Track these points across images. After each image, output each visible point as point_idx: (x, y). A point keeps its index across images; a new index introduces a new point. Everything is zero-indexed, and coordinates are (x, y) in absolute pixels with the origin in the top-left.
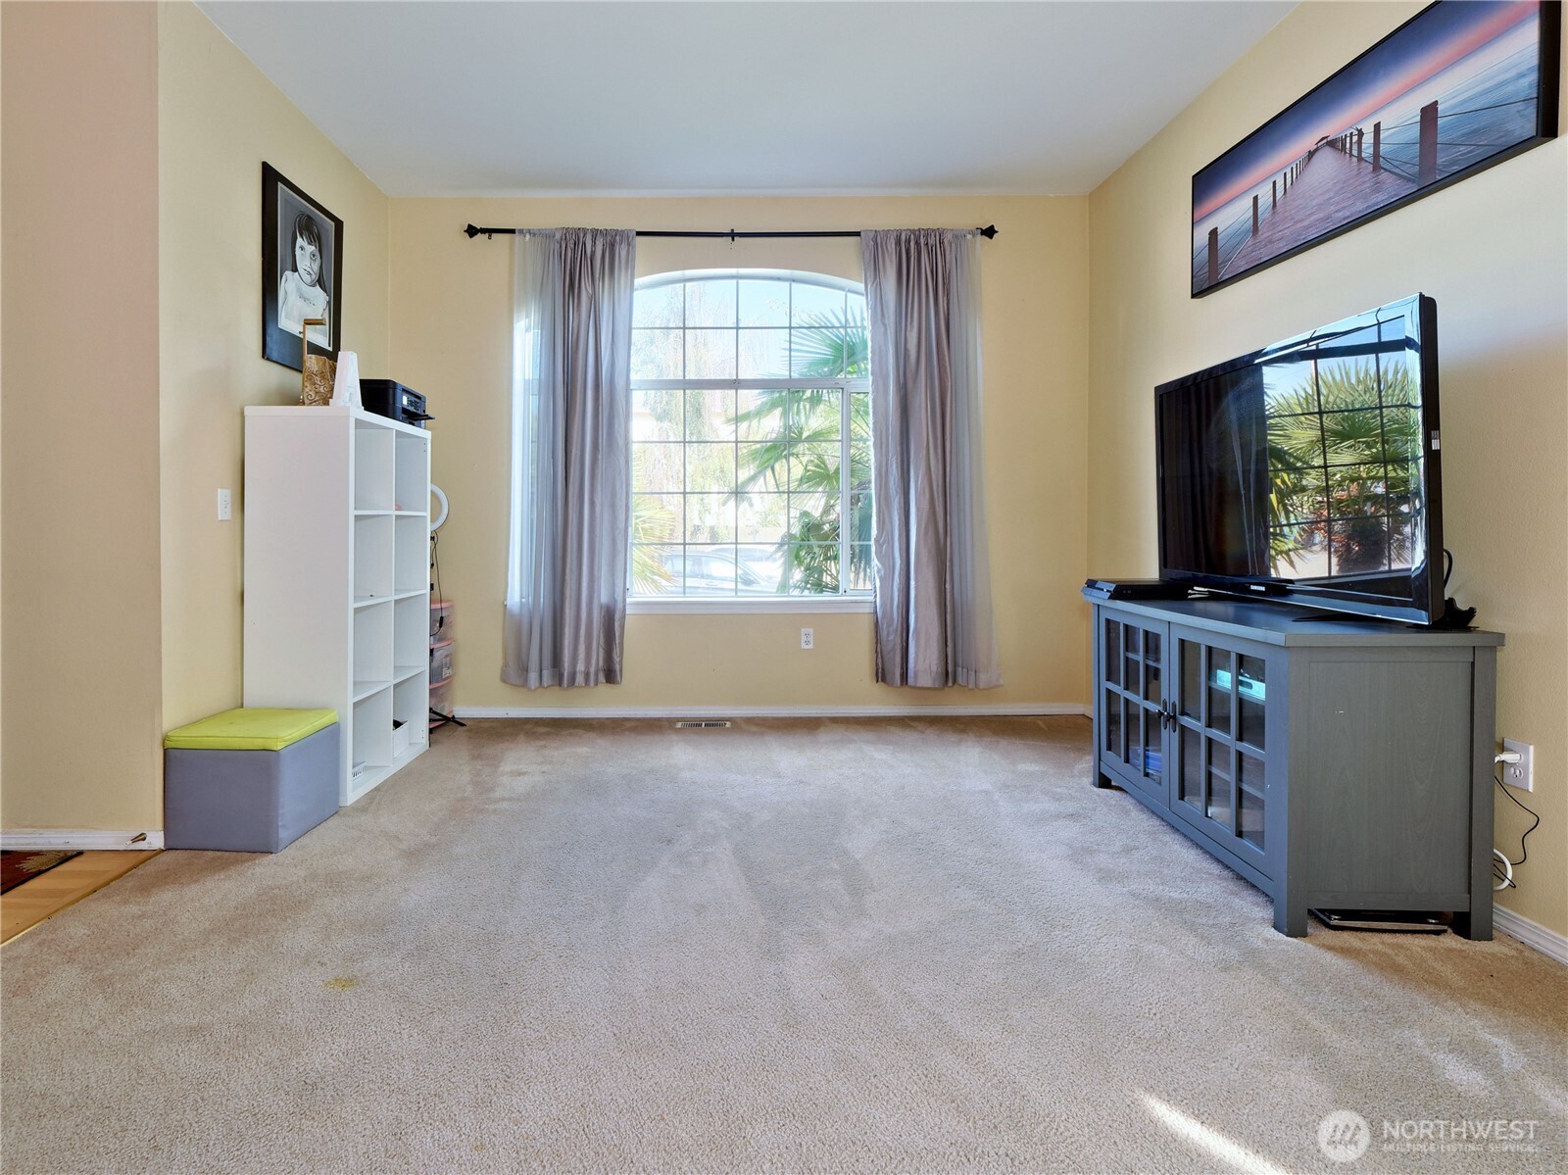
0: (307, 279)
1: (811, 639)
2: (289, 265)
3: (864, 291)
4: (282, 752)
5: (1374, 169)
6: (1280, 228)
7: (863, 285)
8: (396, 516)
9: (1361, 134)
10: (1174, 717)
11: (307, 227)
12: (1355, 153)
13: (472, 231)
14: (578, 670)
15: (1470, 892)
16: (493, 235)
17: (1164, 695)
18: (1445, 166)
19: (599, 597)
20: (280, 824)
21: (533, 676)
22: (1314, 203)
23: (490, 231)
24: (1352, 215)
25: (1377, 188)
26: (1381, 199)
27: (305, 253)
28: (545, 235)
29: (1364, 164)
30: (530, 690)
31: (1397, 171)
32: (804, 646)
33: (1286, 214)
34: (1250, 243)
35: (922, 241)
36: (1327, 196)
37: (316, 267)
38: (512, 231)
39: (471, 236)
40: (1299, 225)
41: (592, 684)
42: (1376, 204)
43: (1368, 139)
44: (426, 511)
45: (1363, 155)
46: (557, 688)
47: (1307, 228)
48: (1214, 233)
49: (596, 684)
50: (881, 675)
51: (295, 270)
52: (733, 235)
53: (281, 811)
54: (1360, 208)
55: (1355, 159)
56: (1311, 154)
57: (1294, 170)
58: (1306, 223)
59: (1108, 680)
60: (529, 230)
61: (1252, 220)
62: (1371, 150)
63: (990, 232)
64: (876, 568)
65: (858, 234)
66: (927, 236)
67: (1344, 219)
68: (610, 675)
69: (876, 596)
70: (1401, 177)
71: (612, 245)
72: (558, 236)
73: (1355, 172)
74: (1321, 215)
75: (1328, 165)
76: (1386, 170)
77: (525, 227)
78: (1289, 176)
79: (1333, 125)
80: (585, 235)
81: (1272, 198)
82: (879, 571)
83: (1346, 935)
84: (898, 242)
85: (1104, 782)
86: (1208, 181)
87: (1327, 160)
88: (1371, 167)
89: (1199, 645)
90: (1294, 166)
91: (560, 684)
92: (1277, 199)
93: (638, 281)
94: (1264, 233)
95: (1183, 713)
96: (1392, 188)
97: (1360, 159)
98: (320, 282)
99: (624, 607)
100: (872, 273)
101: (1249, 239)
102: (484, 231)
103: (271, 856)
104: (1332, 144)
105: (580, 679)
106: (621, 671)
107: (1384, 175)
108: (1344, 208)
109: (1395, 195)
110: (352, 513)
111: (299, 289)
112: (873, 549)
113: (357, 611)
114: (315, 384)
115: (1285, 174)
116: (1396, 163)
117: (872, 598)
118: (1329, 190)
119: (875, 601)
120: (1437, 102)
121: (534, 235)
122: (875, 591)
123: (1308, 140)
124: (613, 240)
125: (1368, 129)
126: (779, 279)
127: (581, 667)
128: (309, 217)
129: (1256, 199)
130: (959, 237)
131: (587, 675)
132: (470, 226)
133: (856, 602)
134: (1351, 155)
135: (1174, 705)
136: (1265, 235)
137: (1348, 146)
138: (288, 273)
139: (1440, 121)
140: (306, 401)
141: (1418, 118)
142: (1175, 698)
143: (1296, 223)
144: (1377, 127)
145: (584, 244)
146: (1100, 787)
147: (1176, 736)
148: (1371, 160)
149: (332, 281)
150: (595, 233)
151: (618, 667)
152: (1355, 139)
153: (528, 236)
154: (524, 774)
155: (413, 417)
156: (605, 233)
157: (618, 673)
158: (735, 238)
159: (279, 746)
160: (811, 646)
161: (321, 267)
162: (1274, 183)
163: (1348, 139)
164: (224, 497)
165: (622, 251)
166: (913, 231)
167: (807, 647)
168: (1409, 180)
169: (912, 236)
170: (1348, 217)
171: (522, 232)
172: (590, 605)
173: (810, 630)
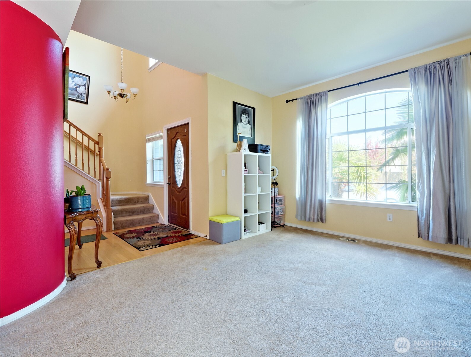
0: (245, 123)
1: (391, 218)
2: (240, 120)
7: (410, 88)
8: (258, 175)
11: (245, 112)
13: (287, 102)
14: (311, 217)
16: (293, 101)
19: (318, 197)
20: (223, 239)
27: (244, 118)
28: (304, 98)
32: (388, 220)
37: (247, 120)
38: (296, 99)
44: (269, 173)
49: (317, 222)
50: (419, 235)
51: (241, 122)
53: (223, 236)
60: (300, 98)
65: (407, 71)
68: (322, 220)
71: (321, 97)
72: (307, 98)
80: (314, 96)
91: (306, 220)
98: (249, 123)
99: (326, 201)
100: (414, 83)
102: (290, 101)
103: (221, 245)
105: (312, 220)
106: (326, 219)
111: (242, 126)
114: (239, 147)
117: (416, 205)
119: (417, 207)
124: (321, 95)
126: (381, 93)
127: (312, 217)
128: (245, 109)
131: (314, 219)
138: (240, 123)
140: (237, 151)
145: (313, 98)
149: (253, 123)
150: (316, 94)
151: (324, 218)
153: (300, 100)
155: (264, 151)
156: (319, 94)
157: (324, 220)
159: (223, 223)
160: (391, 220)
161: (249, 120)
164: (223, 172)
165: (324, 98)
167: (390, 220)
171: (298, 99)
172: (315, 199)
173: (391, 215)
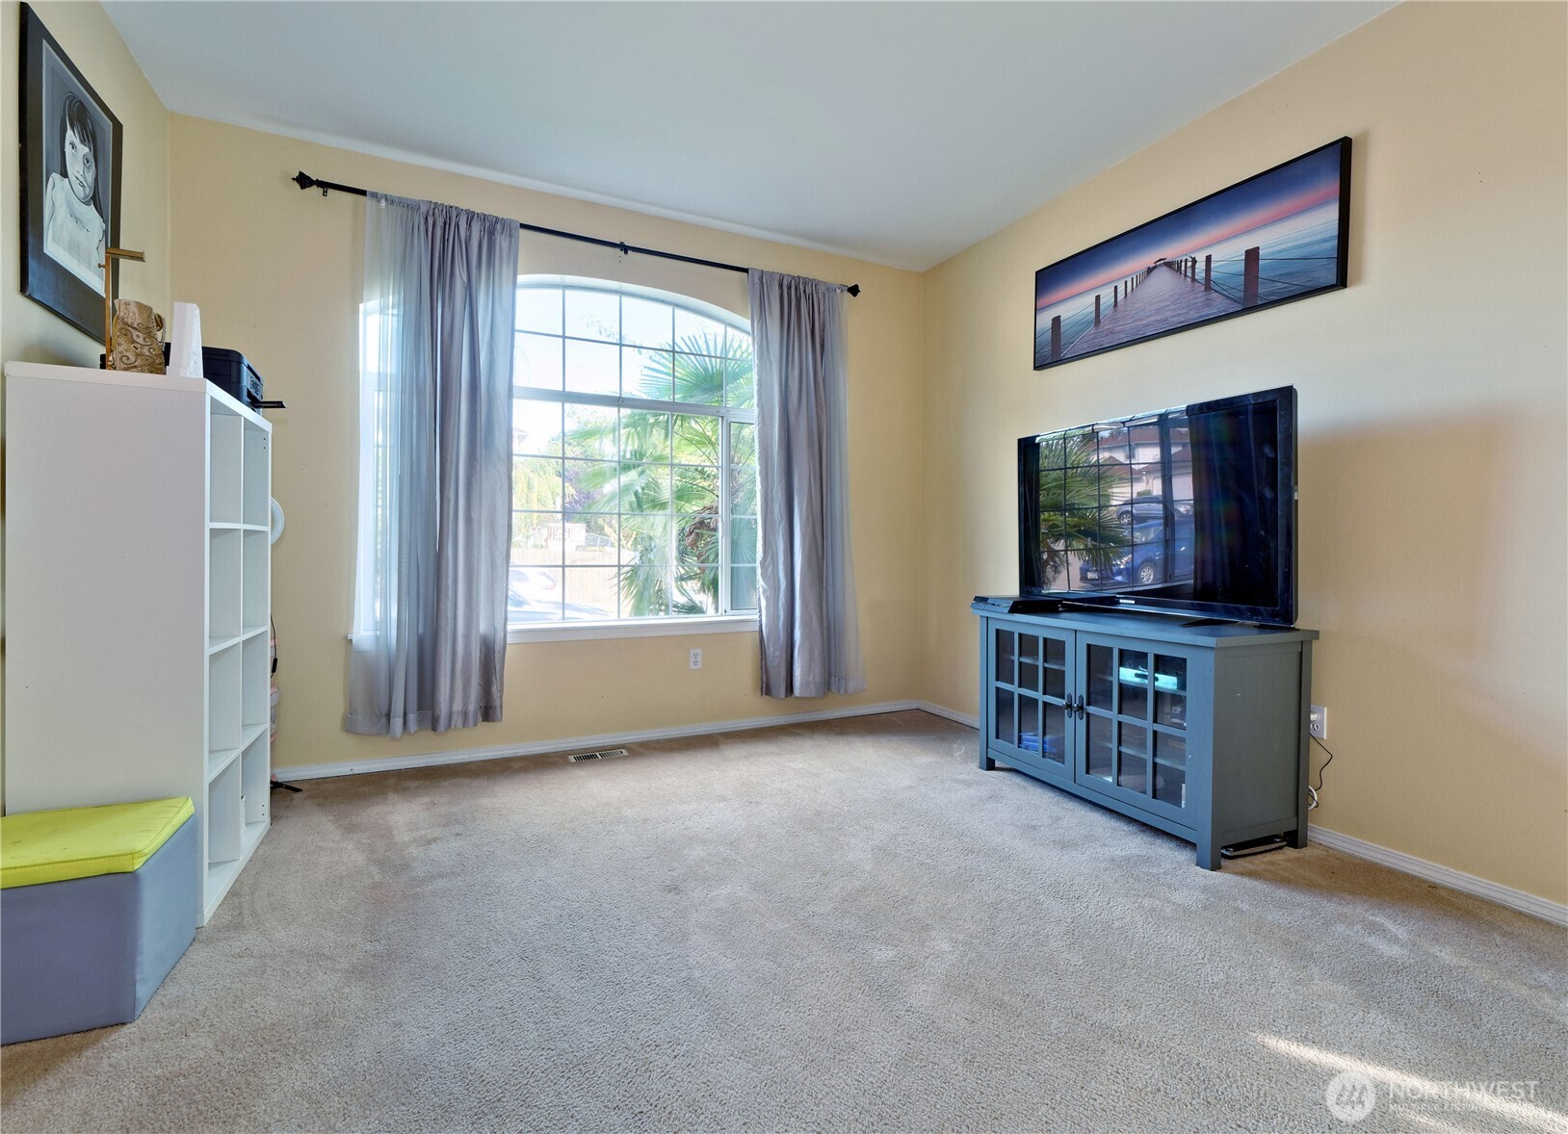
0: (80, 192)
1: (699, 659)
3: (750, 331)
4: (140, 871)
5: (1206, 289)
6: (1120, 323)
7: (749, 322)
8: (244, 530)
9: (1194, 261)
10: (1081, 708)
11: (80, 117)
12: (1189, 274)
13: (304, 181)
14: (455, 710)
15: (1297, 816)
16: (330, 191)
17: (1069, 689)
18: (1265, 295)
19: (478, 627)
20: (138, 978)
21: (397, 722)
22: (1152, 307)
23: (325, 186)
24: (1186, 321)
25: (1208, 303)
26: (1211, 312)
27: (77, 154)
28: (410, 206)
29: (1197, 284)
30: (394, 738)
31: (1225, 293)
32: (693, 667)
33: (1127, 313)
34: (1092, 332)
35: (801, 286)
36: (1164, 304)
37: (90, 177)
38: (363, 193)
39: (303, 187)
40: (1138, 323)
41: (471, 725)
42: (1207, 315)
43: (1201, 266)
44: (267, 526)
45: (1196, 277)
46: (430, 733)
47: (1146, 326)
48: (1057, 320)
49: (475, 725)
50: (766, 689)
51: (64, 174)
52: (625, 248)
54: (1193, 316)
55: (1189, 280)
56: (1150, 270)
57: (1135, 280)
58: (1144, 322)
59: (997, 680)
60: (386, 196)
61: (1094, 314)
62: (1203, 275)
63: (854, 290)
64: (761, 590)
65: (746, 270)
66: (805, 284)
67: (1180, 323)
68: (488, 711)
69: (760, 616)
70: (1228, 298)
71: (491, 233)
72: (423, 209)
73: (1189, 289)
74: (1159, 318)
75: (1164, 280)
76: (1216, 291)
77: (381, 190)
78: (1129, 284)
79: (1172, 250)
80: (457, 215)
81: (1113, 299)
82: (764, 592)
83: (1239, 861)
84: (781, 286)
85: (990, 765)
86: (1049, 278)
87: (1164, 277)
88: (1203, 287)
89: (1111, 649)
90: (1135, 278)
91: (434, 728)
92: (1119, 300)
93: (521, 278)
94: (1105, 325)
95: (1089, 704)
96: (1220, 304)
97: (1193, 279)
98: (96, 201)
99: (505, 636)
100: (759, 311)
101: (1092, 329)
102: (318, 183)
103: (125, 1030)
104: (1169, 265)
105: (457, 720)
106: (501, 707)
107: (1214, 295)
108: (1179, 315)
109: (1224, 311)
110: (209, 525)
111: (68, 203)
112: (759, 571)
113: (214, 658)
114: (133, 342)
115: (1126, 282)
116: (1225, 287)
117: (756, 617)
118: (1166, 300)
119: (761, 621)
120: (1258, 248)
121: (392, 202)
122: (760, 611)
123: (1148, 258)
124: (492, 226)
125: (1201, 258)
126: (663, 302)
127: (458, 706)
128: (82, 104)
129: (1098, 298)
130: (830, 289)
131: (465, 714)
132: (301, 173)
133: (742, 621)
134: (1186, 276)
135: (1081, 697)
136: (1106, 327)
137: (1183, 268)
138: (56, 177)
139: (1261, 262)
140: (118, 364)
141: (1243, 257)
142: (1082, 691)
143: (1136, 321)
144: (1209, 259)
145: (457, 225)
146: (988, 770)
147: (1082, 724)
148: (1203, 282)
150: (471, 216)
151: (498, 702)
152: (1189, 264)
153: (383, 203)
154: (435, 840)
155: (255, 401)
156: (484, 218)
157: (498, 708)
158: (630, 252)
159: (137, 864)
160: (699, 666)
161: (97, 179)
162: (1116, 287)
163: (1183, 264)
165: (502, 241)
166: (793, 277)
167: (696, 667)
168: (1235, 301)
169: (793, 282)
170: (1183, 322)
171: (375, 195)
172: (467, 636)
173: (699, 651)
